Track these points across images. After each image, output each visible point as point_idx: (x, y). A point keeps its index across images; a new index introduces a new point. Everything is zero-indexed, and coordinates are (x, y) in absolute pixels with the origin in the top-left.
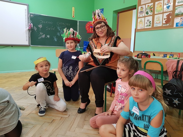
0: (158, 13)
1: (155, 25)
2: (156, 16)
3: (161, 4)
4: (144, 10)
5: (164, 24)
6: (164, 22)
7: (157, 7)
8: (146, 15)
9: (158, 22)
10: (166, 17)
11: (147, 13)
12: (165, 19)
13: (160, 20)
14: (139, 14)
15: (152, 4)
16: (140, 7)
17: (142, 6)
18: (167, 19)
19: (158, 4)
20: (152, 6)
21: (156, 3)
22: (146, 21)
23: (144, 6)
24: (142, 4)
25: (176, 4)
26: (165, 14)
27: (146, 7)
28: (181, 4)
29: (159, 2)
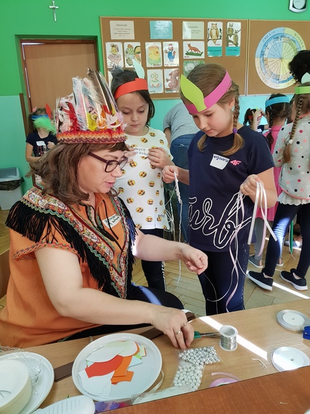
0: (153, 66)
1: (151, 91)
2: (149, 72)
4: (121, 52)
5: (167, 89)
6: (167, 86)
7: (150, 54)
8: (127, 66)
11: (129, 61)
12: (167, 80)
13: (158, 80)
14: (108, 60)
15: (138, 44)
17: (115, 43)
18: (171, 80)
20: (139, 49)
21: (148, 45)
23: (119, 45)
24: (112, 39)
25: (184, 55)
26: (166, 70)
27: (126, 47)
28: (191, 57)
29: (152, 44)
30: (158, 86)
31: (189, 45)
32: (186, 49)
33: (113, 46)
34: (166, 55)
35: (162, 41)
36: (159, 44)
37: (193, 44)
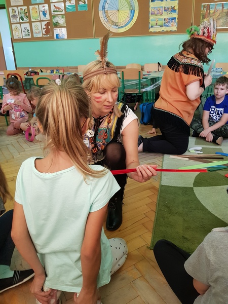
0: (35, 20)
1: (35, 35)
2: (33, 24)
3: (36, 10)
4: (17, 13)
5: (44, 34)
6: (44, 33)
7: (33, 13)
8: (21, 21)
9: (37, 31)
10: (45, 27)
11: (22, 18)
12: (44, 29)
13: (39, 29)
14: (11, 19)
15: (26, 7)
16: (10, 9)
17: (14, 8)
18: (46, 28)
19: (33, 9)
20: (26, 11)
21: (31, 7)
22: (23, 30)
23: (16, 8)
24: (12, 5)
25: (52, 12)
26: (42, 23)
27: (19, 10)
28: (56, 13)
29: (33, 6)
30: (39, 32)
31: (54, 6)
32: (53, 8)
33: (13, 10)
34: (41, 13)
35: (38, 4)
36: (37, 6)
37: (57, 5)
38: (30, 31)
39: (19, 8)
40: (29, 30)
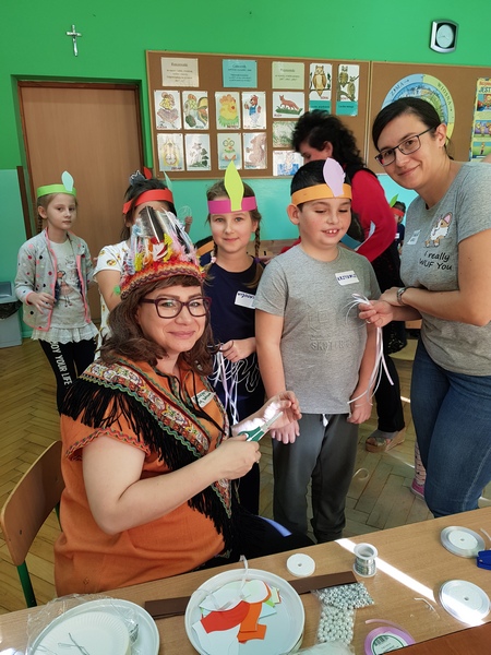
0: (226, 128)
1: (222, 165)
2: (220, 137)
3: (232, 104)
4: (177, 106)
5: (247, 164)
6: (248, 160)
7: (222, 110)
8: (187, 127)
9: (230, 156)
14: (158, 118)
15: (204, 94)
16: (158, 95)
17: (169, 92)
18: (254, 150)
19: (224, 99)
20: (205, 102)
21: (218, 95)
22: (190, 149)
23: (175, 94)
24: (165, 85)
25: (274, 112)
26: (246, 135)
27: (185, 99)
28: (284, 116)
29: (226, 94)
30: (234, 159)
31: (282, 98)
32: (277, 103)
33: (166, 96)
34: (246, 112)
35: (240, 90)
37: (288, 96)
38: (208, 155)
39: (185, 94)
40: (208, 150)
